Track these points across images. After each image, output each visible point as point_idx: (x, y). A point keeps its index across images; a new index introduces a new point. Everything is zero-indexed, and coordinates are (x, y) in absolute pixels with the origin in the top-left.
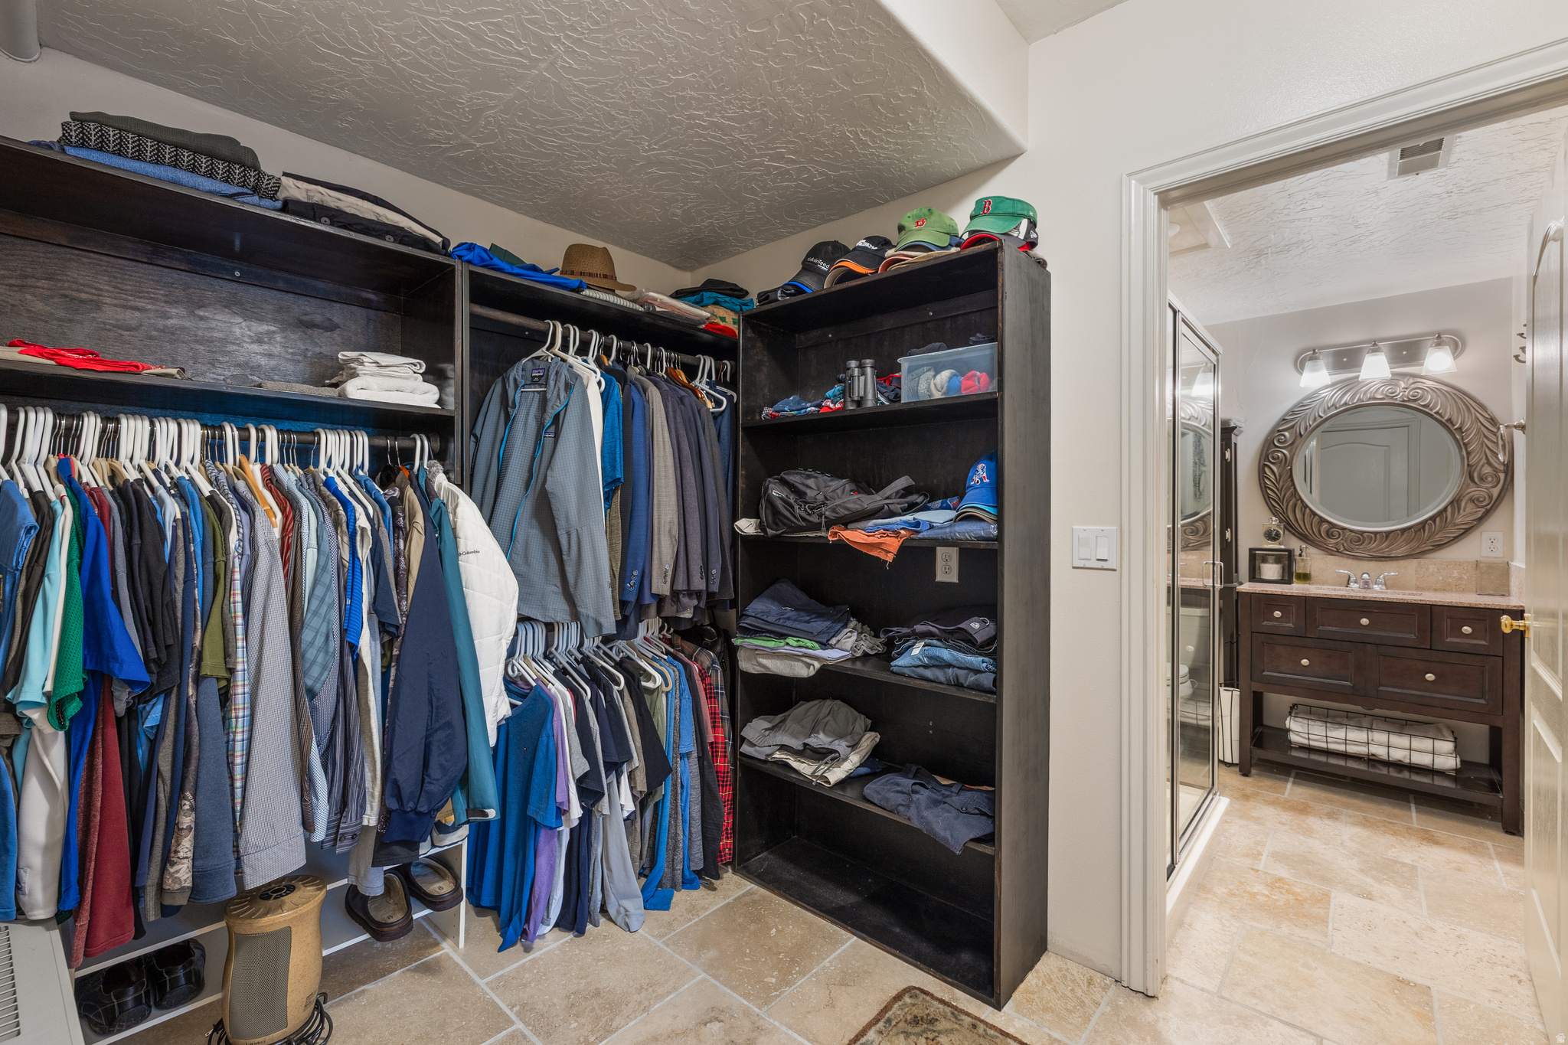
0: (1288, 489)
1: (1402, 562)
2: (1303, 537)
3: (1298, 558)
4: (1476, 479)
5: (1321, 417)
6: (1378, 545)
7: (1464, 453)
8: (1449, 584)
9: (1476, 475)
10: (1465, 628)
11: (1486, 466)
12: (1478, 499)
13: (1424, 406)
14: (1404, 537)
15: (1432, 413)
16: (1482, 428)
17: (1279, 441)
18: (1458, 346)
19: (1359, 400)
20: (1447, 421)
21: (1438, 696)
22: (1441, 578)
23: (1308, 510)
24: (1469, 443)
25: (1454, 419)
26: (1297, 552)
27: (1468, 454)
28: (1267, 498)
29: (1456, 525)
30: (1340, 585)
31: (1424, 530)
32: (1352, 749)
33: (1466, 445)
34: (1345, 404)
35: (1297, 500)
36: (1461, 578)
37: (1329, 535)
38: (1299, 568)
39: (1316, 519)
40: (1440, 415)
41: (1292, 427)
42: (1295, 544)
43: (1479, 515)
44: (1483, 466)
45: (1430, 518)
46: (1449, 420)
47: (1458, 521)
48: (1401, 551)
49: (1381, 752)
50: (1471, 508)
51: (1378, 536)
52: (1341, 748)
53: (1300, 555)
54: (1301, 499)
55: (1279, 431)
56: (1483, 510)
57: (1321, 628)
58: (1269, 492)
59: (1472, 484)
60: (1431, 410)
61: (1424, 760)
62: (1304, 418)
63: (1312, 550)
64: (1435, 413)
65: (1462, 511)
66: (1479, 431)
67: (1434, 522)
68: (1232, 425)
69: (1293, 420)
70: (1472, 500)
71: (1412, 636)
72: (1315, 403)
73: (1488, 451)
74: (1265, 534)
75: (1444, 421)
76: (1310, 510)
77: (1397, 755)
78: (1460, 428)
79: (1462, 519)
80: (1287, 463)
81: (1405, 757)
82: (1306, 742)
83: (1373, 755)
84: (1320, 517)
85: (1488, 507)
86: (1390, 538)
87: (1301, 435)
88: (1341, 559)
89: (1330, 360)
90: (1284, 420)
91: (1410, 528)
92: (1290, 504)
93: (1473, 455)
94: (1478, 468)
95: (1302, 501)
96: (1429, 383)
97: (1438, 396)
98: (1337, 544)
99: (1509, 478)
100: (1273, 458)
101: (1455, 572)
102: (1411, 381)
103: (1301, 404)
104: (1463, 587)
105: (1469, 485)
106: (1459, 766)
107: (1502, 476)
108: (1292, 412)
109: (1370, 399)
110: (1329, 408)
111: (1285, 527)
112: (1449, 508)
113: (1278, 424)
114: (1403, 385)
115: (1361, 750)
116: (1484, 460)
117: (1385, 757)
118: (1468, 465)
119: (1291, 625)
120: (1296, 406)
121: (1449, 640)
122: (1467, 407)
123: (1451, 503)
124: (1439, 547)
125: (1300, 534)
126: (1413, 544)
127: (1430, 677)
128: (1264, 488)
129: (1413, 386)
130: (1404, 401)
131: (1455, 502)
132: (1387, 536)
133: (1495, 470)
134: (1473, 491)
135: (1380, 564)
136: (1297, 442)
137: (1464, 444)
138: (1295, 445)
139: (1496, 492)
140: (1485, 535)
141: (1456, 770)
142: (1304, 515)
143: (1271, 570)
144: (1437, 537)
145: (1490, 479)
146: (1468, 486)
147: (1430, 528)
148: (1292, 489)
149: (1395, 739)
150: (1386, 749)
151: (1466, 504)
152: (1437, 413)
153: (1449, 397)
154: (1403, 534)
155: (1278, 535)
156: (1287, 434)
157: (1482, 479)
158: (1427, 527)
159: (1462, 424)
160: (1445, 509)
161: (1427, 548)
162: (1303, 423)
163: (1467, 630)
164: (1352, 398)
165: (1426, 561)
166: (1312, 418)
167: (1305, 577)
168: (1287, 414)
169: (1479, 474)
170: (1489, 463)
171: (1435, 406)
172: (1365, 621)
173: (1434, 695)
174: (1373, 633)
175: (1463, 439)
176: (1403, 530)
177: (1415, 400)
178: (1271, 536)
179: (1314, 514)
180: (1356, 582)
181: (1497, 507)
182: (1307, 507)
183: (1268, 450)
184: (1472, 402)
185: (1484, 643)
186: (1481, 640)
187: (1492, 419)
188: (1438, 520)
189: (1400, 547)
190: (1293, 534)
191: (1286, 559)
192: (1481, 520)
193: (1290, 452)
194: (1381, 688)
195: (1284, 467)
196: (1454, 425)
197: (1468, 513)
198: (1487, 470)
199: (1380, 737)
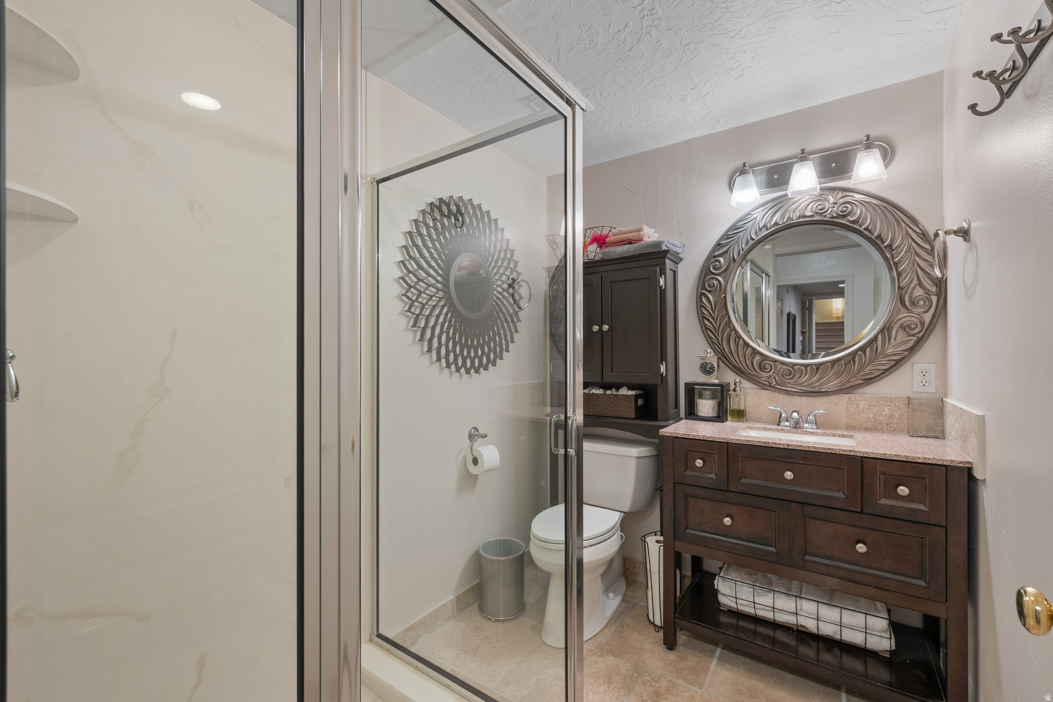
0: (722, 319)
1: (832, 398)
2: (738, 371)
3: (731, 392)
4: (907, 304)
5: (753, 239)
6: (809, 379)
7: (895, 274)
8: (880, 423)
9: (907, 298)
10: (902, 487)
11: (918, 288)
12: (909, 326)
13: (853, 222)
14: (834, 370)
15: (862, 229)
16: (914, 244)
17: (714, 268)
18: (888, 155)
19: (789, 218)
20: (876, 238)
21: (871, 571)
22: (871, 416)
23: (741, 342)
24: (899, 262)
25: (883, 235)
26: (732, 387)
27: (899, 274)
28: (705, 329)
29: (886, 357)
30: (773, 424)
31: (854, 362)
32: (782, 618)
33: (896, 264)
34: (776, 224)
35: (731, 331)
36: (892, 416)
37: (762, 367)
38: (733, 404)
39: (749, 350)
40: (870, 231)
41: (726, 252)
42: (730, 377)
43: (911, 344)
44: (914, 288)
45: (860, 349)
46: (879, 237)
47: (889, 351)
48: (833, 385)
49: (810, 625)
50: (902, 336)
51: (808, 368)
52: (769, 615)
53: (734, 390)
54: (735, 329)
55: (715, 257)
56: (915, 338)
57: (743, 481)
58: (706, 322)
59: (903, 309)
60: (861, 226)
61: (855, 638)
62: (738, 241)
63: (746, 384)
64: (864, 229)
65: (892, 340)
66: (909, 247)
67: (865, 352)
68: (664, 248)
69: (727, 244)
70: (903, 327)
71: (841, 495)
72: (747, 225)
73: (919, 271)
74: (701, 367)
75: (873, 238)
76: (744, 341)
77: (828, 630)
78: (890, 246)
79: (893, 349)
80: (721, 291)
81: (835, 633)
82: (734, 605)
83: (801, 625)
84: (753, 349)
85: (920, 335)
86: (820, 370)
87: (734, 260)
88: (774, 393)
89: (763, 177)
90: (719, 245)
91: (839, 360)
92: (725, 335)
93: (904, 276)
94: (910, 290)
95: (736, 332)
96: (858, 197)
97: (867, 210)
98: (769, 377)
99: (942, 301)
100: (710, 286)
101: (886, 409)
102: (840, 195)
103: (734, 227)
104: (895, 426)
105: (899, 310)
106: (893, 648)
107: (934, 299)
108: (726, 236)
109: (800, 217)
110: (760, 230)
111: (719, 358)
112: (880, 337)
113: (714, 250)
114: (832, 200)
115: (790, 619)
116: (915, 282)
117: (815, 631)
118: (899, 287)
119: (713, 476)
120: (729, 230)
121: (882, 501)
122: (897, 221)
123: (882, 331)
124: (869, 381)
125: (735, 367)
126: (843, 378)
127: (861, 548)
128: (702, 318)
129: (842, 201)
130: (833, 217)
131: (886, 330)
132: (817, 369)
133: (927, 292)
134: (905, 317)
135: (811, 399)
136: (731, 268)
137: (894, 263)
138: (729, 270)
139: (927, 317)
140: (918, 367)
141: (891, 652)
142: (738, 347)
143: (706, 407)
144: (867, 370)
145: (921, 303)
146: (899, 312)
147: (860, 359)
148: (727, 319)
149: (825, 611)
150: (815, 622)
151: (897, 332)
152: (866, 229)
153: (879, 211)
154: (833, 367)
155: (712, 368)
156: (722, 259)
157: (913, 303)
158: (857, 359)
159: (892, 240)
160: (875, 338)
161: (857, 382)
162: (736, 247)
163: (903, 490)
164: (783, 216)
165: (857, 396)
166: (744, 241)
167: (740, 415)
168: (721, 238)
169: (911, 297)
170: (921, 285)
171: (864, 222)
172: (789, 475)
173: (866, 570)
174: (798, 489)
175: (893, 258)
176: (834, 362)
177: (844, 216)
178: (706, 369)
179: (747, 345)
180: (787, 420)
181: (929, 335)
182: (741, 337)
183: (705, 278)
184: (902, 216)
185: (922, 507)
186: (919, 503)
187: (923, 234)
188: (868, 350)
189: (829, 381)
190: (729, 367)
191: (721, 393)
192: (912, 350)
193: (724, 279)
194: (807, 558)
195: (719, 295)
196: (884, 242)
197: (899, 341)
198: (919, 292)
199: (808, 607)
